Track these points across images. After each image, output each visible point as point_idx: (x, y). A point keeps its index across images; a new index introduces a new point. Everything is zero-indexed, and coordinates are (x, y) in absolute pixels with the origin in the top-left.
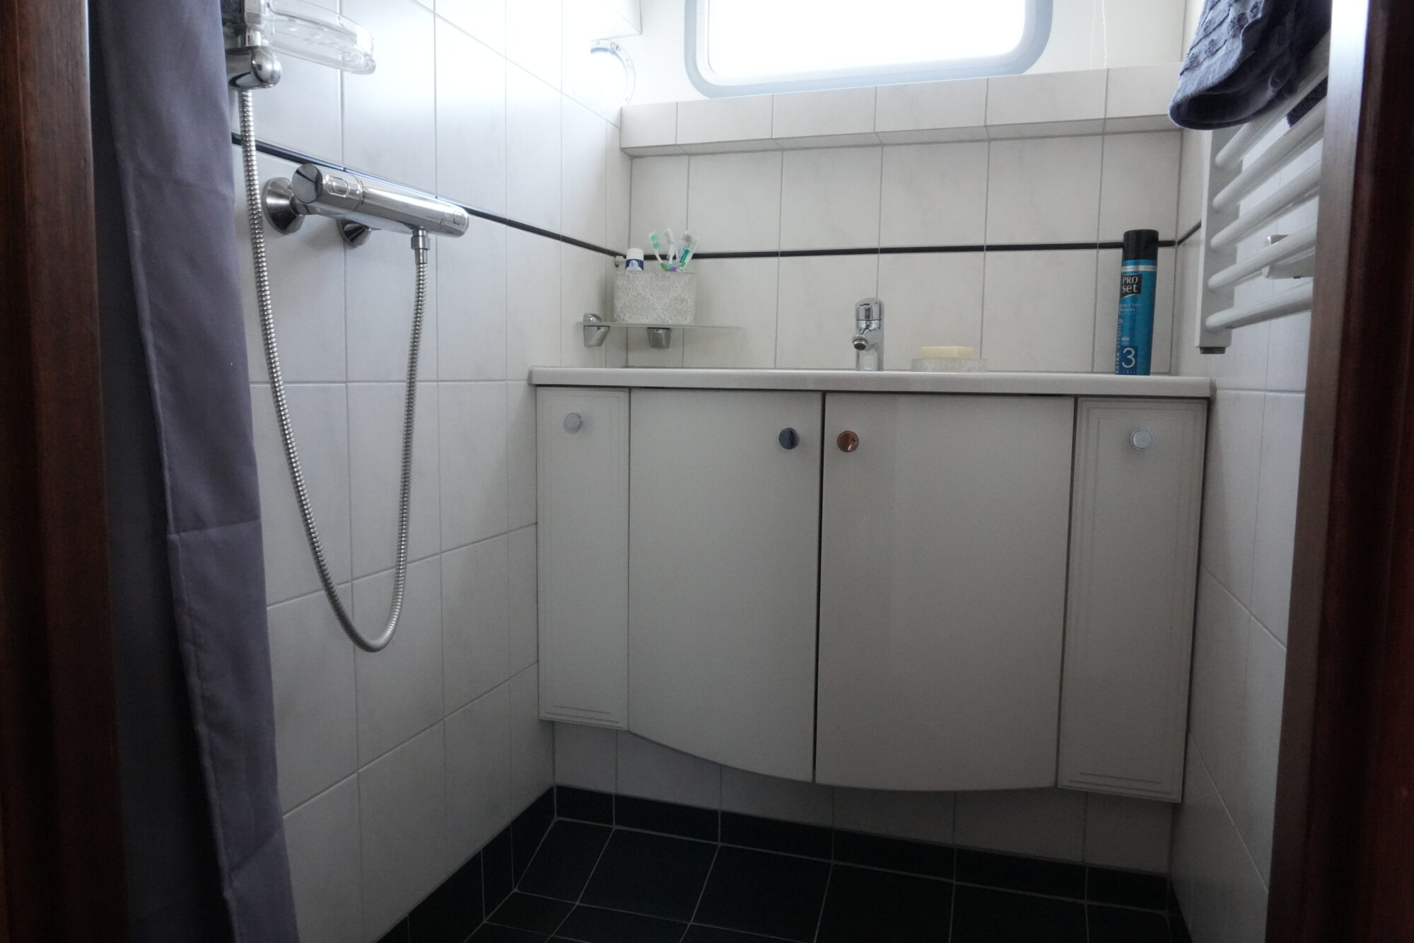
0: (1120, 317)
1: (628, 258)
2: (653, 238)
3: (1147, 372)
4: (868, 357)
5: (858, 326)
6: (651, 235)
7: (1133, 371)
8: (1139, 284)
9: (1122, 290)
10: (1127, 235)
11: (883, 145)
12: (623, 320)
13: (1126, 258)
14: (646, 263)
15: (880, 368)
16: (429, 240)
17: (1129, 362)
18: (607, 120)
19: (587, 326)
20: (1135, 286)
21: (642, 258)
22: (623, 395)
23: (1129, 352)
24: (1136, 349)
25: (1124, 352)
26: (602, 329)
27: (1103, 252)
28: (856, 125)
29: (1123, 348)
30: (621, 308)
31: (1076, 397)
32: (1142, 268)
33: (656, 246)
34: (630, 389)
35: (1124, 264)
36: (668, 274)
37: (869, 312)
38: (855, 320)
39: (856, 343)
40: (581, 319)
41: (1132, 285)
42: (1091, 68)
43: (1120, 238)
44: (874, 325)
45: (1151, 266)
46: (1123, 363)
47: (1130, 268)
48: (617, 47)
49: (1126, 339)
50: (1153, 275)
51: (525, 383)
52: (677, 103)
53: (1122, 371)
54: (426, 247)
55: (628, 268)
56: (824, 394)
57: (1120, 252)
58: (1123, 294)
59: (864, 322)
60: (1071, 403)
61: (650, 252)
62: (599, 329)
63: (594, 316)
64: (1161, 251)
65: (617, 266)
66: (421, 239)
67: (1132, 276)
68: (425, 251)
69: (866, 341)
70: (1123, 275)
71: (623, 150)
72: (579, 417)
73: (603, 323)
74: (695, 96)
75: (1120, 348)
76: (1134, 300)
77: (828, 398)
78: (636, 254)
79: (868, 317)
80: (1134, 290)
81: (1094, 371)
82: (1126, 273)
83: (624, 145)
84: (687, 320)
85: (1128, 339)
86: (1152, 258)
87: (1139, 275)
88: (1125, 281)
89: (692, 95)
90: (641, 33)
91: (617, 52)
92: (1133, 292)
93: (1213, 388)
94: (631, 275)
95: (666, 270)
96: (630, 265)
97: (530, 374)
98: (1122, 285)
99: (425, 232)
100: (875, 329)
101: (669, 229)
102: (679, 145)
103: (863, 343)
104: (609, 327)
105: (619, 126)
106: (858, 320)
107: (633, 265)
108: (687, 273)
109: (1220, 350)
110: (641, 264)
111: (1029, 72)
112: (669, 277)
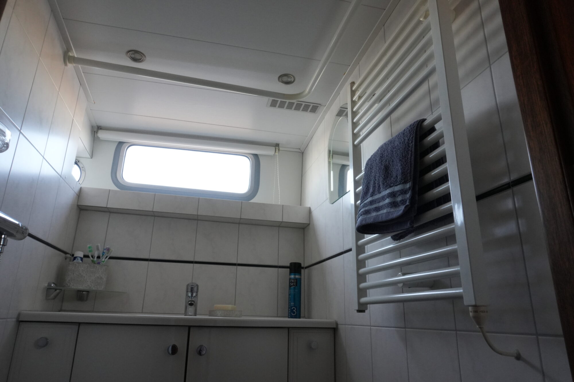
0: (289, 295)
1: (75, 256)
2: (89, 248)
3: (300, 317)
4: (191, 309)
5: (187, 295)
6: (88, 246)
7: (295, 317)
8: (296, 282)
9: (290, 284)
10: (291, 264)
11: (198, 220)
12: (69, 286)
13: (291, 273)
14: (85, 259)
17: (294, 313)
18: (75, 192)
19: (49, 289)
20: (295, 283)
21: (82, 256)
22: (76, 327)
23: (294, 309)
24: (296, 307)
25: (292, 308)
26: (58, 291)
27: (280, 269)
28: (190, 211)
29: (292, 307)
30: (69, 280)
31: (288, 328)
32: (297, 277)
33: (90, 251)
34: (79, 324)
35: (290, 275)
36: (96, 265)
37: (192, 289)
38: (185, 292)
39: (189, 302)
40: (46, 285)
41: (294, 283)
42: (273, 203)
43: (288, 265)
44: (194, 295)
45: (299, 276)
46: (292, 313)
47: (292, 276)
48: (79, 161)
49: (292, 304)
50: (300, 279)
51: (14, 320)
52: (110, 190)
53: (292, 317)
55: (75, 261)
56: (190, 327)
57: (288, 269)
58: (290, 286)
59: (190, 293)
60: (286, 331)
61: (86, 254)
62: (55, 291)
63: (54, 283)
64: (302, 271)
65: (66, 259)
66: (3, 239)
67: (294, 279)
70: (290, 279)
71: (78, 206)
72: (47, 339)
73: (58, 288)
75: (290, 307)
76: (295, 288)
77: (192, 329)
78: (80, 254)
79: (192, 292)
80: (295, 285)
82: (291, 278)
83: (79, 204)
84: (102, 288)
85: (293, 304)
86: (300, 273)
87: (296, 279)
88: (291, 281)
89: (113, 187)
90: (92, 158)
91: (78, 163)
92: (294, 286)
94: (77, 265)
95: (94, 263)
96: (76, 259)
97: (19, 315)
98: (290, 283)
100: (195, 297)
101: (99, 244)
102: (108, 208)
103: (193, 302)
104: (61, 289)
105: (78, 195)
106: (187, 292)
107: (78, 259)
108: (105, 266)
109: (363, 311)
110: (82, 259)
111: (252, 201)
112: (96, 267)
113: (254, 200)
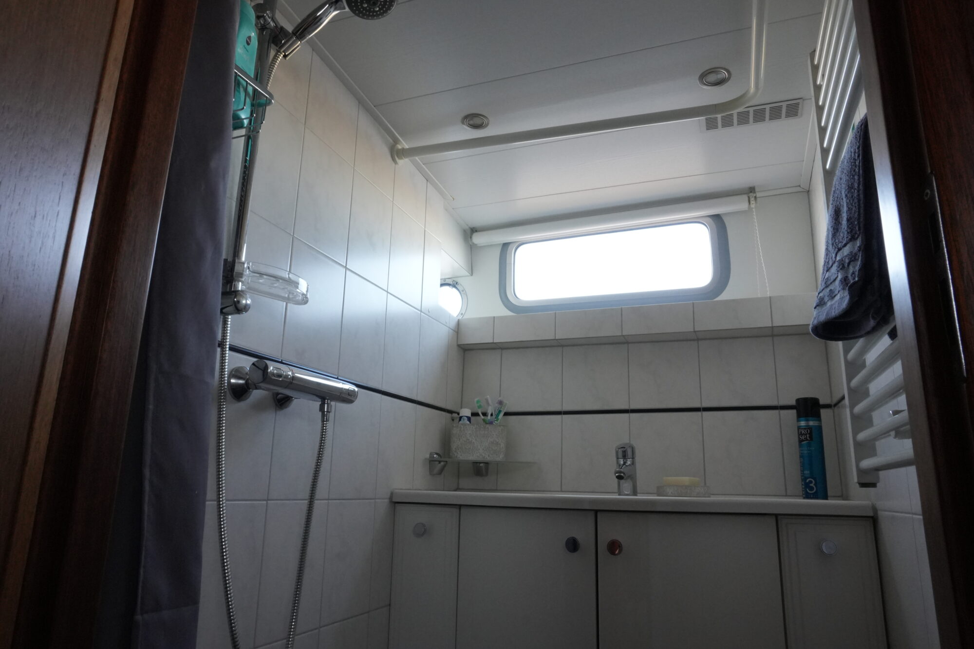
0: (801, 456)
1: (461, 415)
2: (478, 402)
3: (825, 497)
4: (627, 485)
5: (618, 462)
6: (476, 400)
7: (815, 496)
8: (811, 434)
9: (799, 438)
10: (798, 400)
11: (628, 343)
12: (457, 457)
13: (799, 416)
14: (473, 419)
15: (635, 493)
16: (331, 406)
17: (812, 489)
18: (449, 328)
19: (431, 461)
20: (808, 435)
21: (469, 415)
22: (455, 511)
23: (811, 482)
24: (815, 479)
25: (808, 481)
26: (442, 463)
27: (783, 412)
28: (610, 330)
29: (806, 479)
30: (455, 449)
31: (776, 516)
32: (811, 423)
33: (480, 407)
34: (460, 506)
35: (798, 421)
36: (487, 426)
37: (625, 453)
38: (615, 459)
39: (617, 475)
40: (428, 456)
41: (806, 434)
42: (759, 296)
43: (793, 402)
44: (629, 462)
45: (818, 422)
46: (807, 490)
47: (803, 423)
48: (457, 283)
49: (807, 472)
50: (820, 428)
51: (387, 501)
52: (494, 317)
53: (807, 496)
54: (329, 411)
55: (461, 422)
56: (596, 512)
57: (794, 411)
58: (800, 441)
59: (622, 460)
60: (772, 521)
61: (475, 411)
62: (440, 463)
63: (437, 454)
64: (824, 412)
65: (453, 420)
66: (326, 405)
67: (805, 429)
68: (328, 413)
69: (624, 474)
70: (799, 428)
71: (459, 346)
72: (424, 525)
73: (442, 459)
74: (505, 312)
75: (804, 479)
76: (809, 445)
77: (599, 515)
78: (466, 412)
79: (625, 456)
80: (808, 438)
81: (788, 494)
82: (800, 426)
83: (460, 343)
84: (500, 458)
85: (809, 472)
86: (818, 416)
87: (809, 428)
88: (801, 432)
90: (472, 275)
91: (457, 286)
92: (807, 440)
93: (875, 509)
94: (462, 427)
95: (486, 423)
96: (462, 420)
97: (392, 494)
98: (799, 435)
99: (329, 401)
100: (630, 465)
101: (488, 396)
102: (495, 343)
103: (622, 475)
104: (447, 462)
105: (457, 330)
106: (618, 458)
107: (464, 419)
108: (500, 426)
109: (873, 485)
110: (469, 419)
111: (719, 298)
112: (488, 428)
113: (724, 296)
